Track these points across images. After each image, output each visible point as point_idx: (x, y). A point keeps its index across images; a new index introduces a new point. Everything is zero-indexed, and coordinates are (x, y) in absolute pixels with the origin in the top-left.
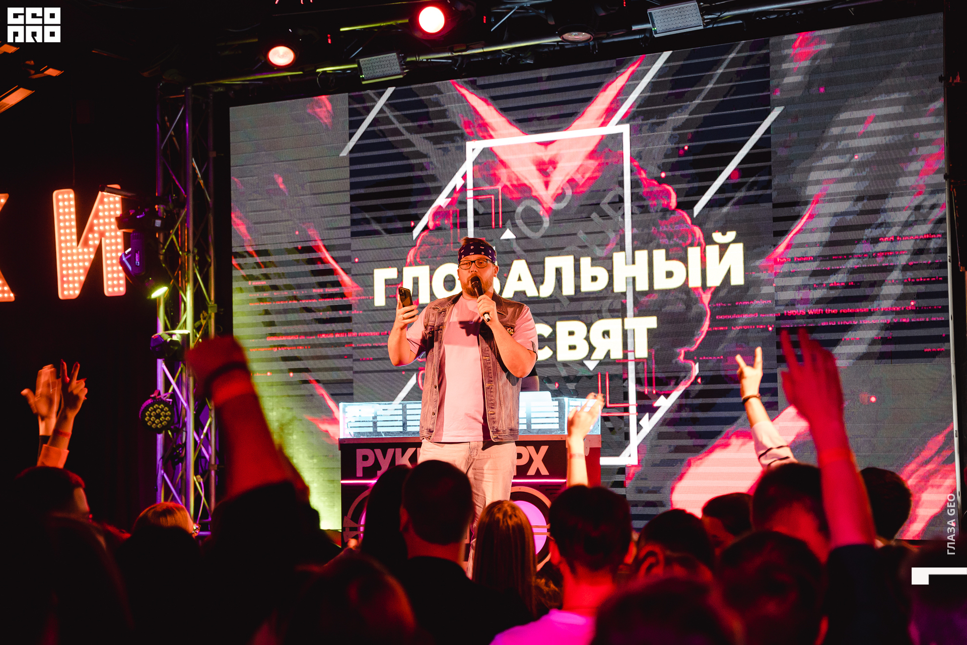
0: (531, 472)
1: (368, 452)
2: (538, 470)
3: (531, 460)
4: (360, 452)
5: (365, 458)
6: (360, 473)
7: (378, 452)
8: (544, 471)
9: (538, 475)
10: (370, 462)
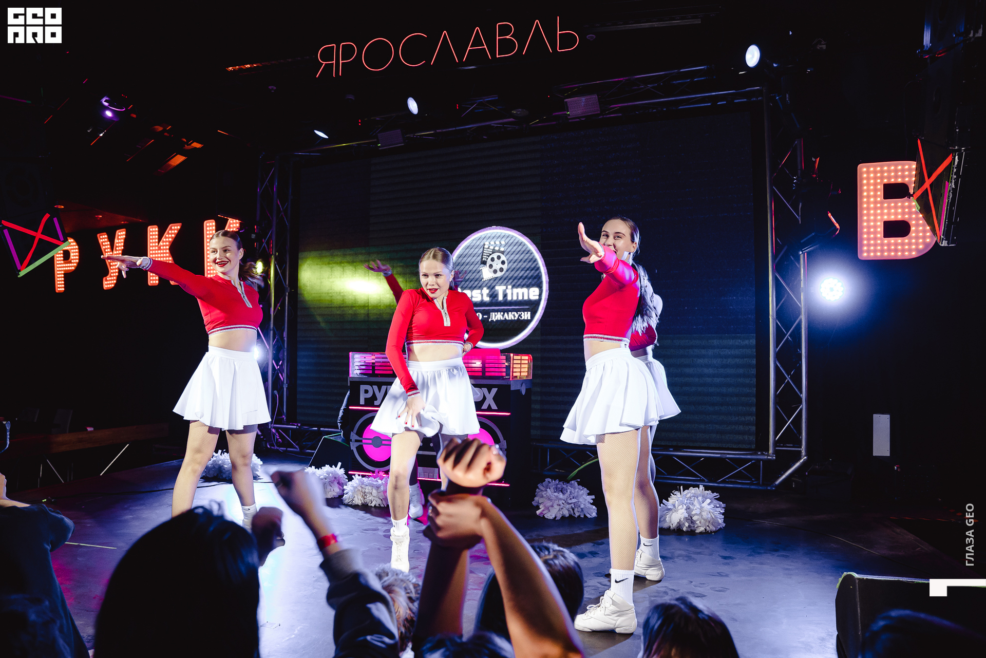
0: (485, 406)
1: (368, 387)
2: (489, 405)
3: (484, 398)
4: (363, 388)
5: (366, 391)
6: (362, 402)
7: (375, 387)
8: (494, 407)
9: (489, 409)
10: (369, 395)
